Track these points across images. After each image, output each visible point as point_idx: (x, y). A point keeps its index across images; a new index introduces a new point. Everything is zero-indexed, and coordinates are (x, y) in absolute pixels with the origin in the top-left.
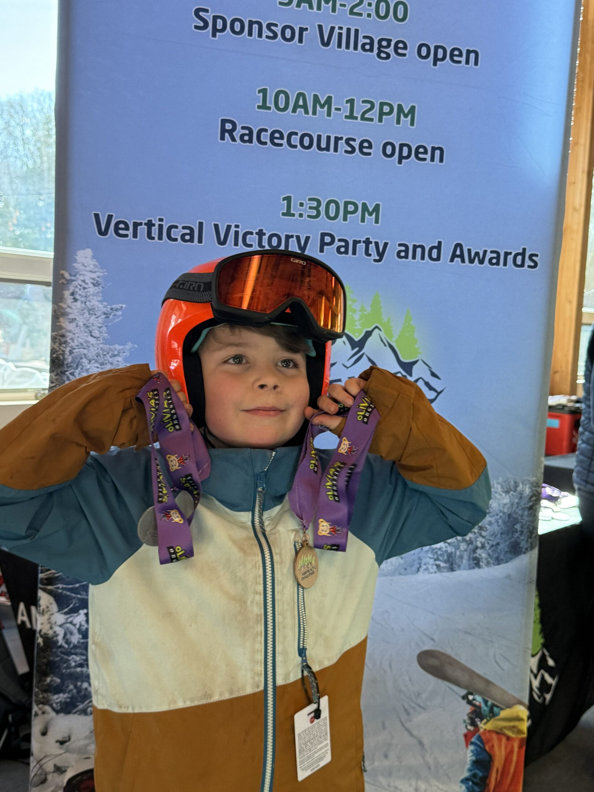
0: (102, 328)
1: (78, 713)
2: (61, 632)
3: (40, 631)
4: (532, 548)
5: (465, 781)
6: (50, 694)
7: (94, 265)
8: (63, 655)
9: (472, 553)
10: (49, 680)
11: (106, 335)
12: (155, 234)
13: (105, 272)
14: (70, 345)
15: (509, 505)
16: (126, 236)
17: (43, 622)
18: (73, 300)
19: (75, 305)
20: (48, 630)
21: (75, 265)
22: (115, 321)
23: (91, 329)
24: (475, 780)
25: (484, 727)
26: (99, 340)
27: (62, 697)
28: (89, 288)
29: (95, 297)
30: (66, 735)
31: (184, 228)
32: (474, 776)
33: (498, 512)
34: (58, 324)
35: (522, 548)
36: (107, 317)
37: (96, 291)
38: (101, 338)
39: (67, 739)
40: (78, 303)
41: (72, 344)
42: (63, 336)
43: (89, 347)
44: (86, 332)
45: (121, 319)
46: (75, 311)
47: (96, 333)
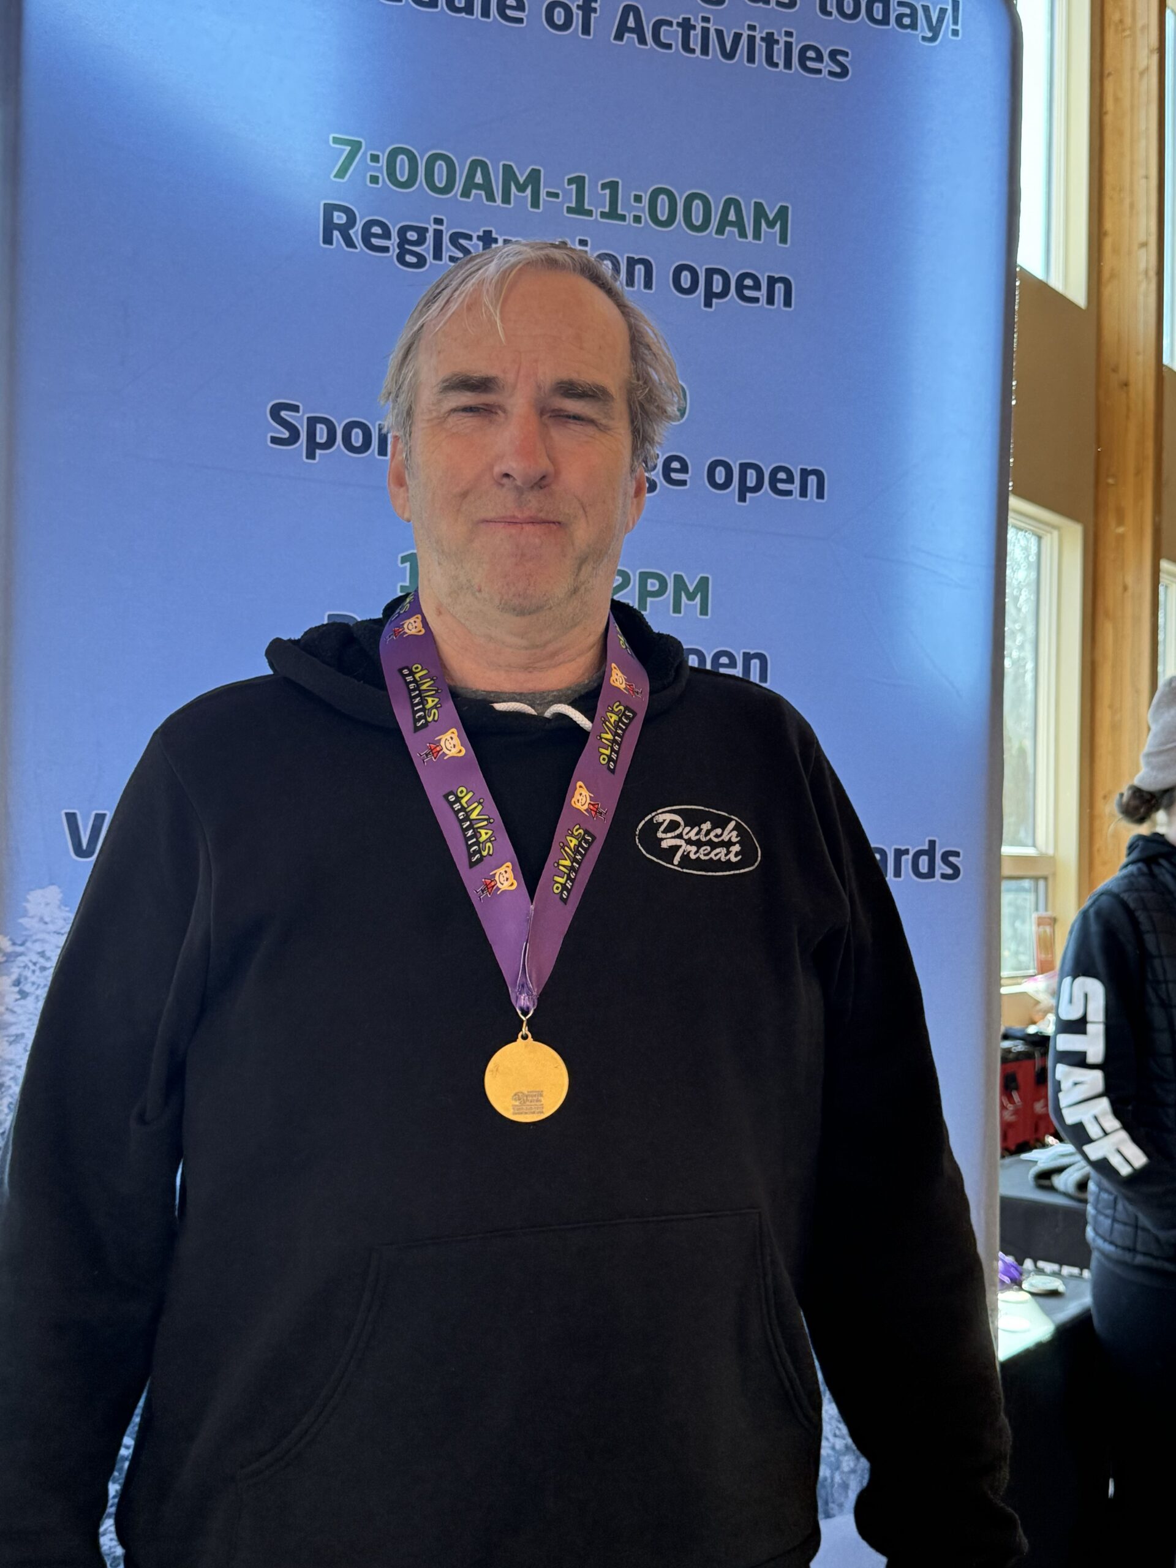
7: (65, 920)
18: (18, 997)
21: (23, 921)
46: (23, 1018)
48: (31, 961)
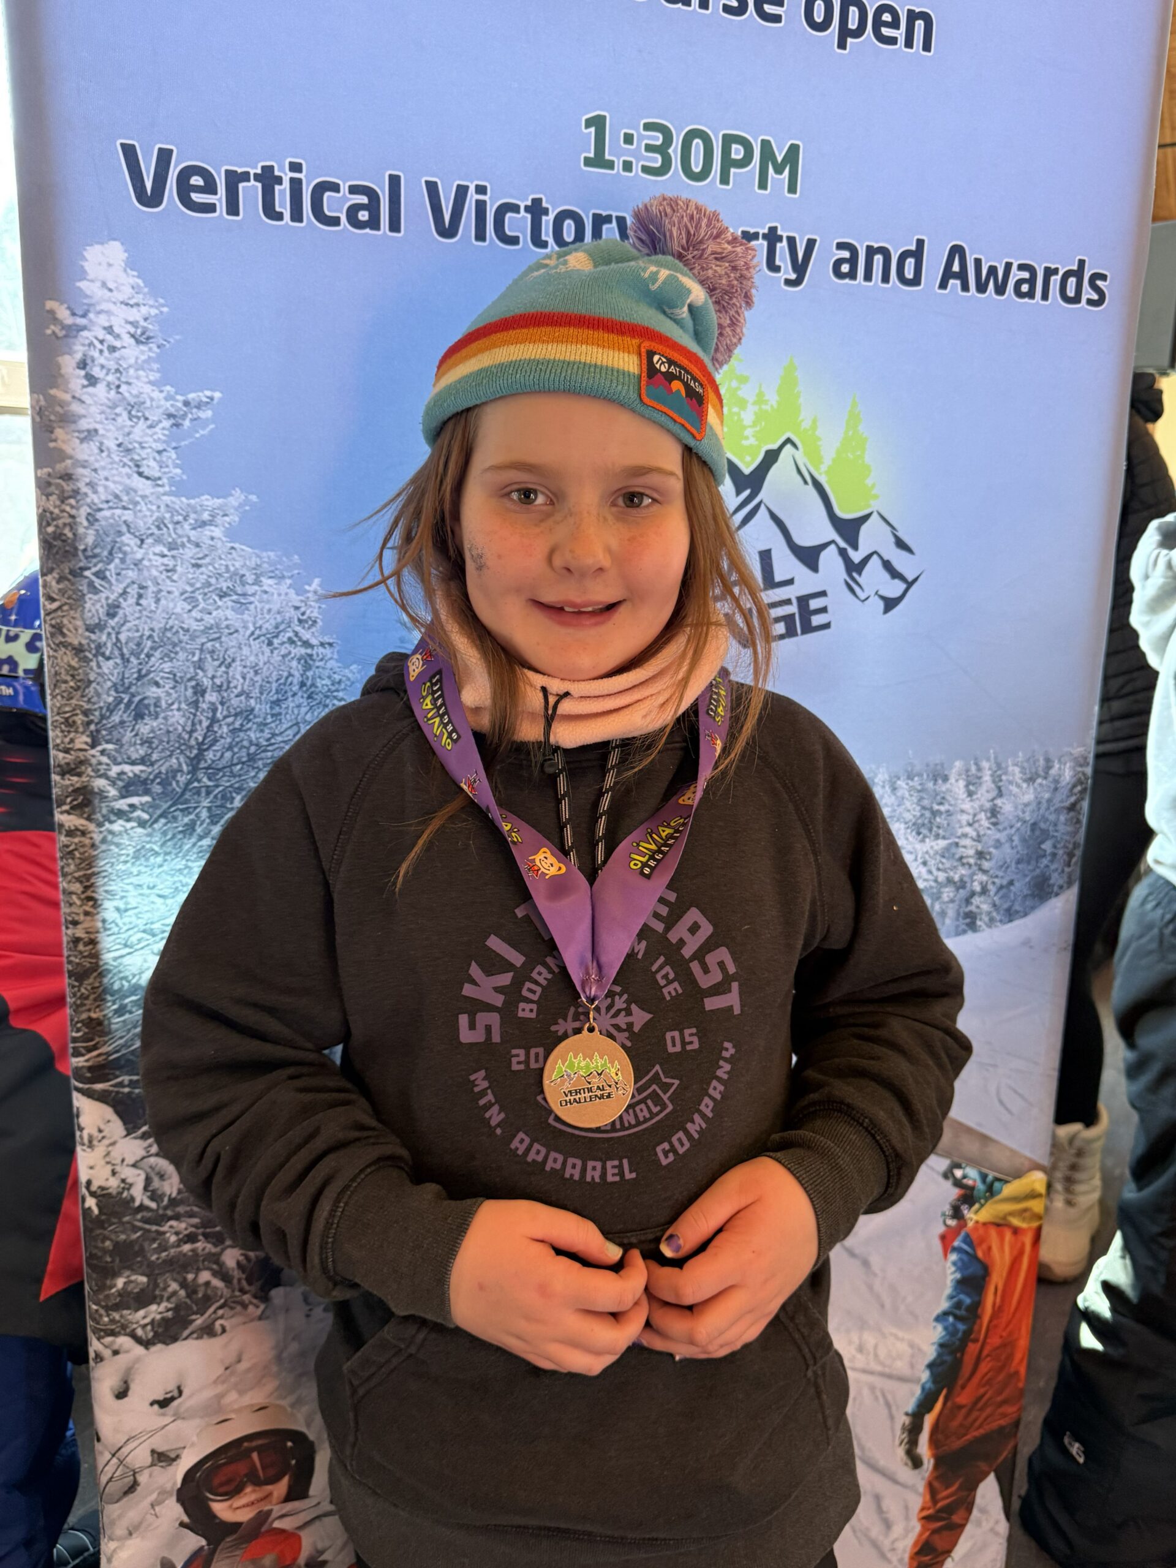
0: (165, 454)
1: (195, 1335)
2: (137, 1179)
3: (89, 1183)
4: (1070, 884)
5: (941, 1318)
6: (125, 1312)
7: (133, 288)
8: (147, 1226)
9: (964, 905)
10: (120, 1282)
11: (178, 471)
12: (282, 205)
13: (163, 306)
14: (88, 500)
15: (1034, 806)
16: (210, 208)
17: (92, 1164)
18: (85, 382)
19: (90, 395)
20: (107, 1180)
21: (82, 285)
22: (197, 435)
23: (136, 457)
24: (958, 1312)
25: (975, 1217)
26: (162, 486)
27: (155, 1311)
28: (124, 347)
29: (141, 373)
30: (172, 1386)
31: (354, 190)
32: (958, 1305)
33: (1014, 821)
34: (52, 445)
35: (1053, 885)
36: (177, 425)
37: (143, 357)
38: (165, 481)
39: (176, 1393)
40: (101, 388)
41: (93, 497)
42: (68, 477)
43: (136, 503)
44: (125, 465)
45: (212, 430)
46: (94, 409)
47: (151, 467)
48: (96, 338)
